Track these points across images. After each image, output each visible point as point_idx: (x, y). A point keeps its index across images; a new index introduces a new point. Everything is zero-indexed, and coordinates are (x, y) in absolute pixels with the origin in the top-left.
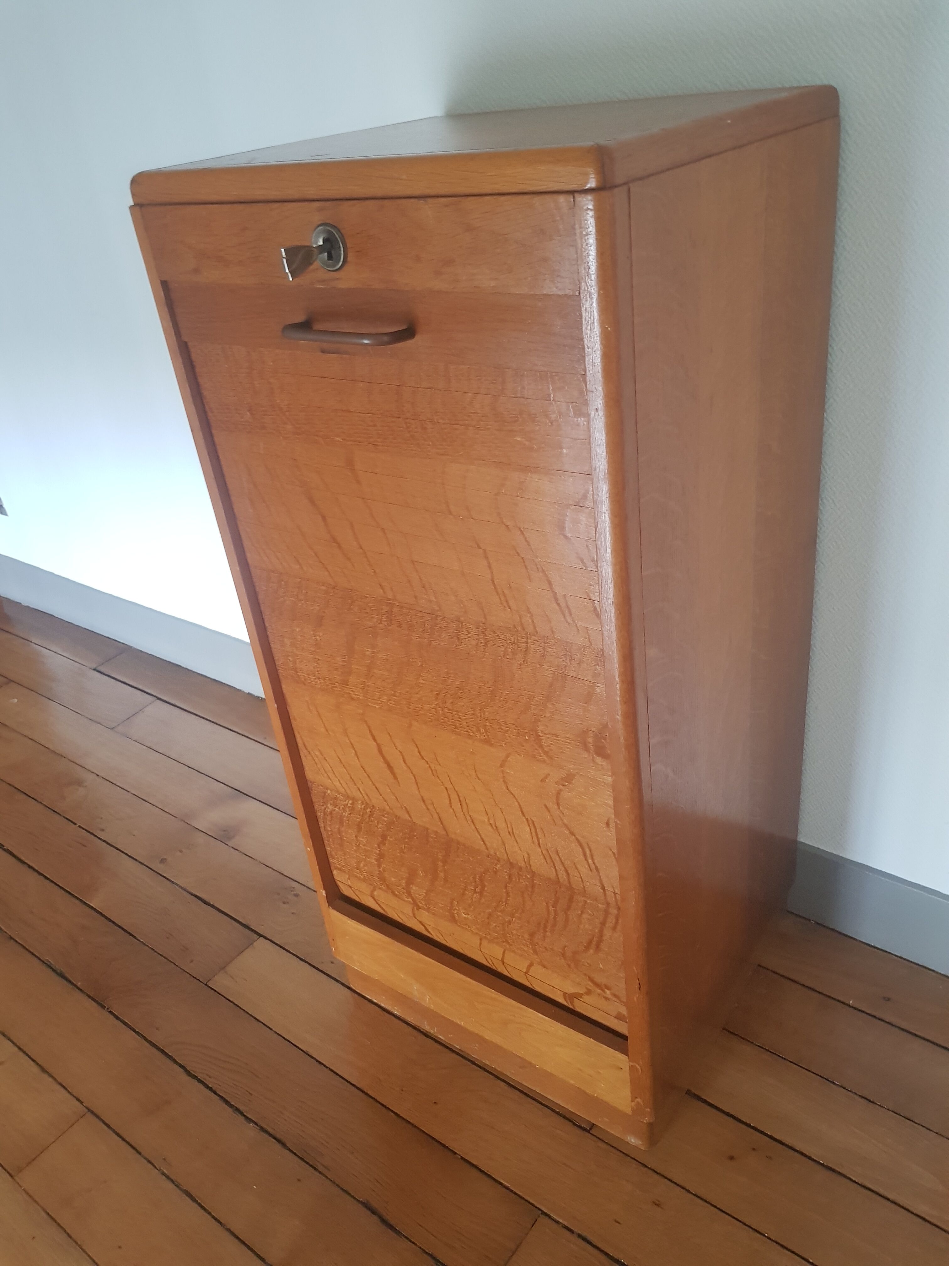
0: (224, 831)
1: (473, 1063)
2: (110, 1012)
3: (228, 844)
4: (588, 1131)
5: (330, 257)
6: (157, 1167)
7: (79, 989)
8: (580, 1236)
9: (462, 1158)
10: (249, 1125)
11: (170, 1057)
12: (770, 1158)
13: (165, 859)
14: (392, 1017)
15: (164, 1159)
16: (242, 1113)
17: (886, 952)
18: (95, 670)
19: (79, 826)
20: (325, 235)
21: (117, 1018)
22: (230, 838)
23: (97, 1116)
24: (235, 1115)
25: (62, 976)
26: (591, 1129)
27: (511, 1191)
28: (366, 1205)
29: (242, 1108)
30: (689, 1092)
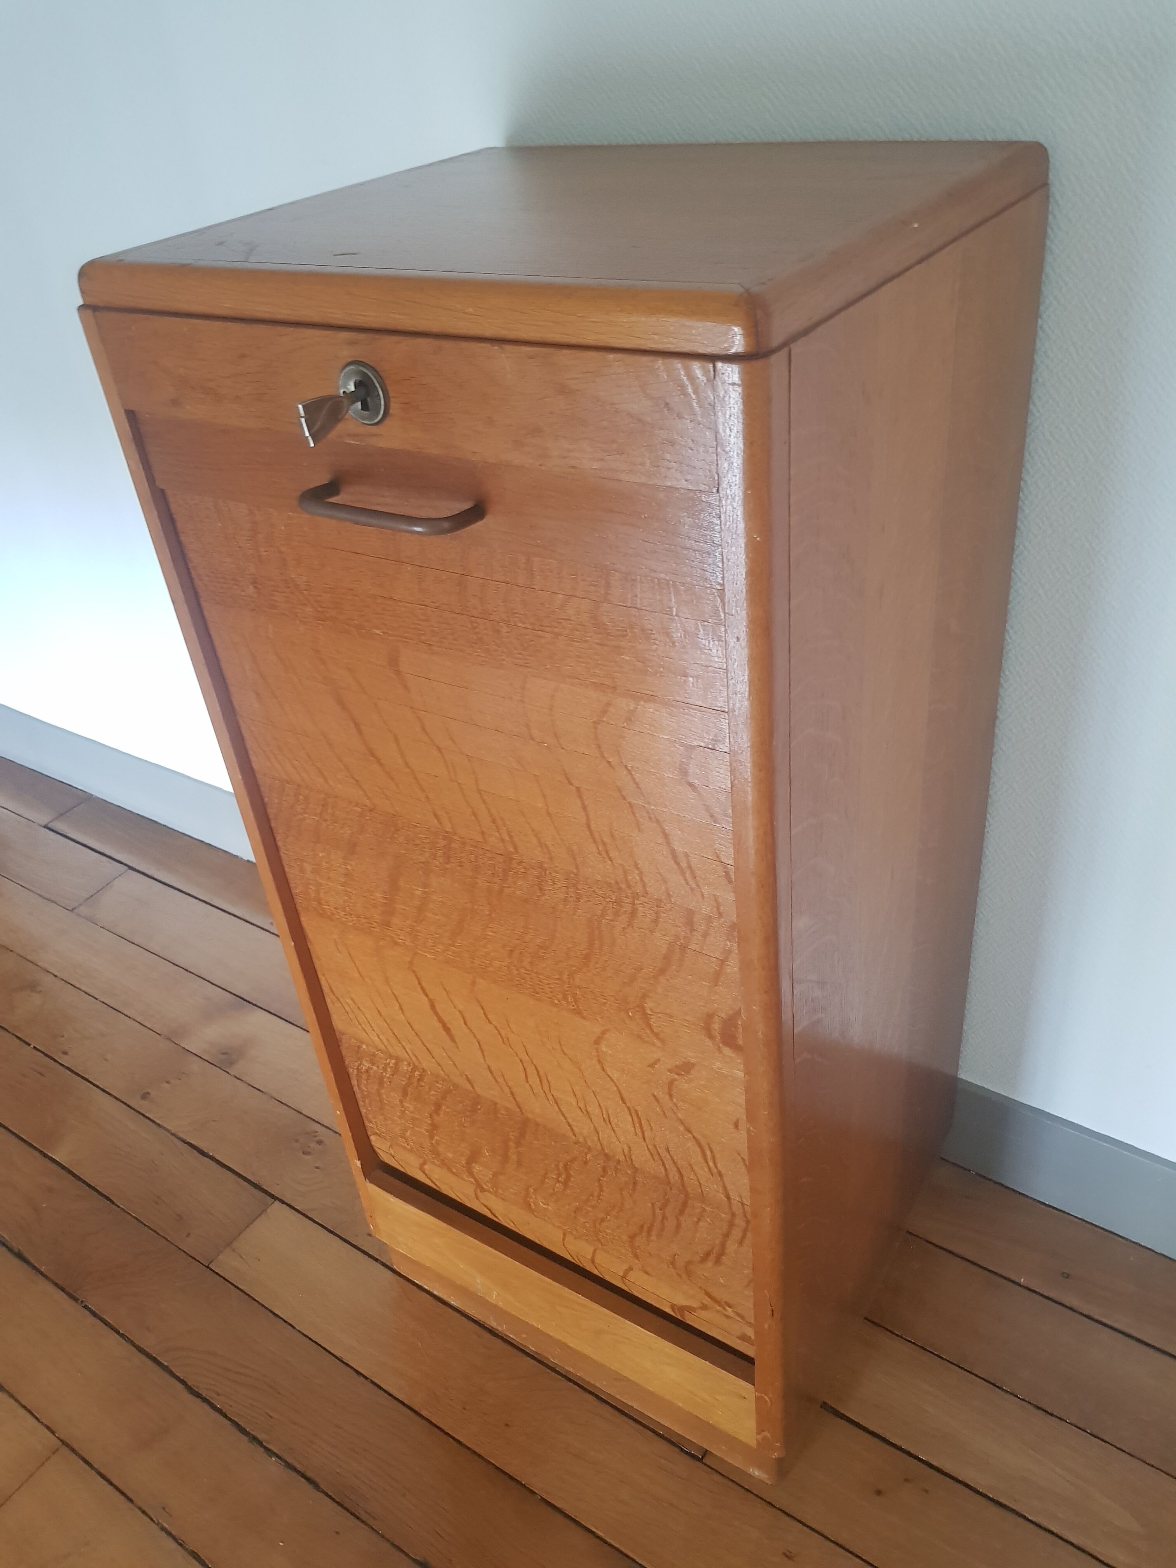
0: (224, 1054)
1: (553, 1369)
2: (86, 1307)
3: (229, 1072)
4: (700, 1460)
5: (365, 407)
6: (154, 1519)
7: (42, 1273)
9: (543, 1499)
10: (270, 1458)
11: (166, 1369)
12: (927, 1491)
13: (149, 1093)
14: (447, 1308)
15: (164, 1509)
16: (260, 1443)
17: (1064, 1212)
18: (46, 827)
19: (34, 1047)
20: (358, 378)
21: (94, 1314)
22: (232, 1063)
23: (74, 1451)
24: (252, 1446)
25: (20, 1256)
26: (703, 1457)
27: (606, 1542)
29: (261, 1436)
30: (824, 1405)
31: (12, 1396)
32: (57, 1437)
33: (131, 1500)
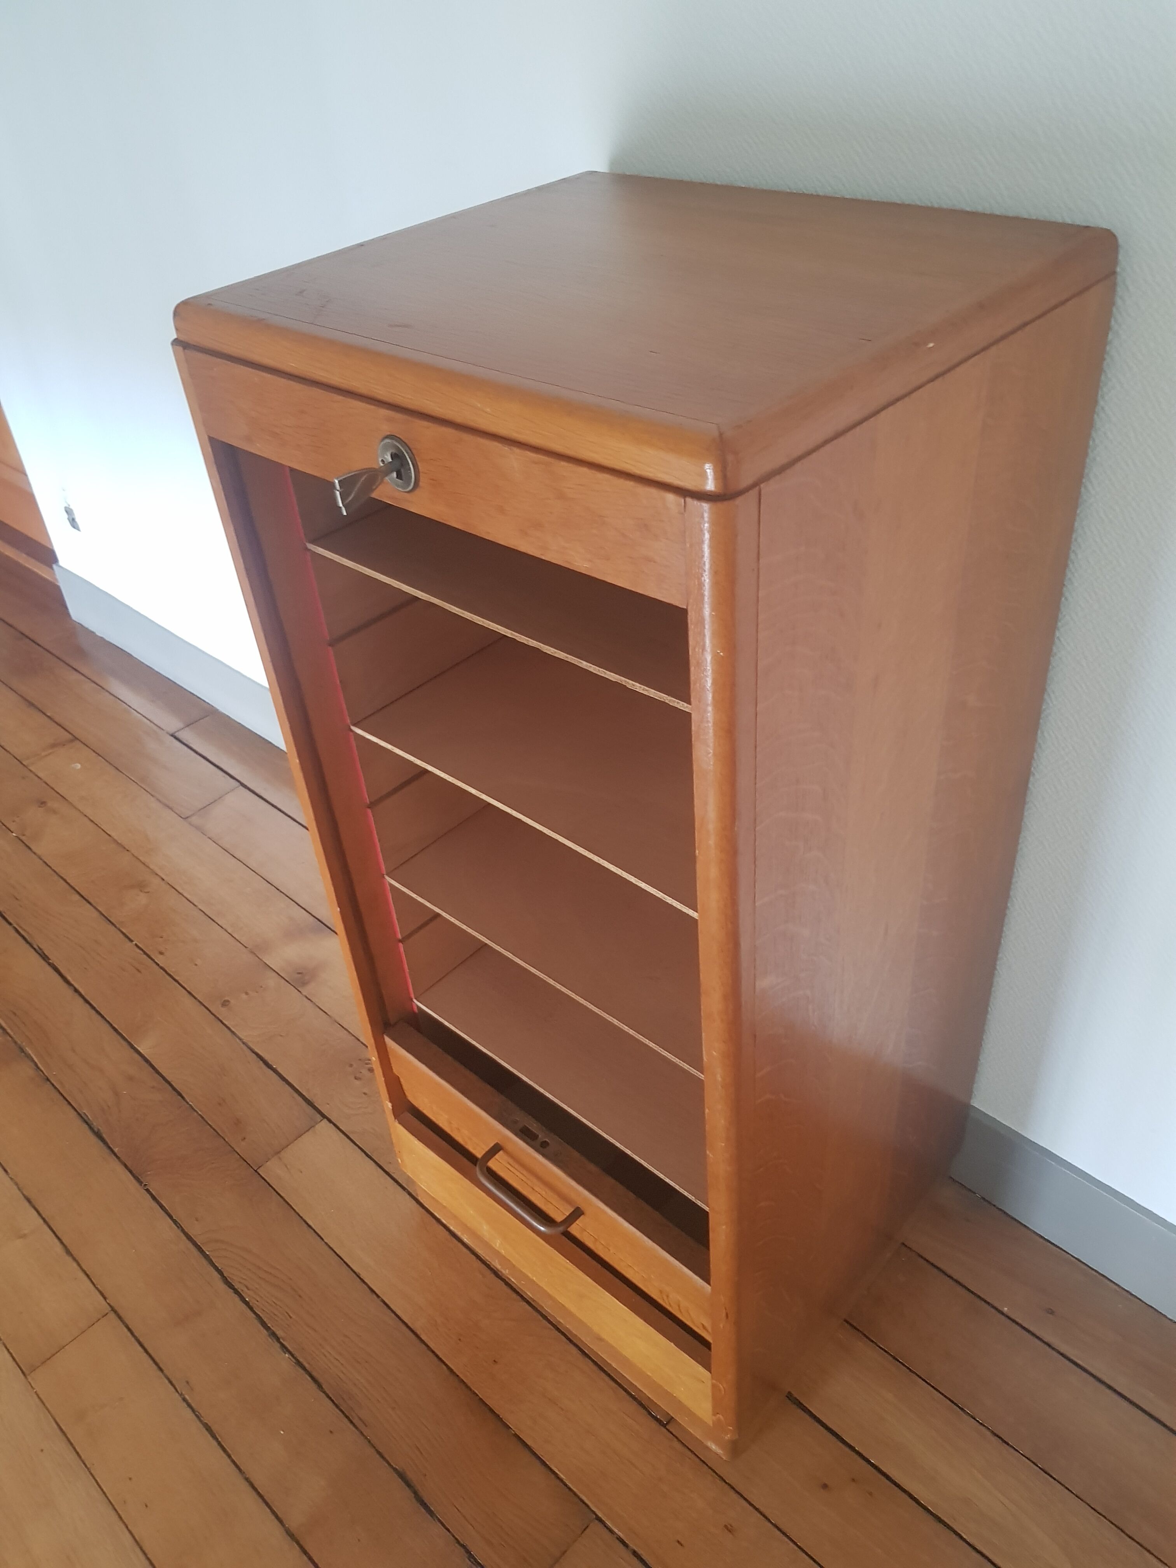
0: (299, 973)
1: (545, 1318)
2: (147, 1190)
3: (302, 991)
4: (664, 1426)
5: (399, 476)
6: (178, 1390)
7: (115, 1154)
8: (635, 1553)
9: (515, 1434)
10: (284, 1354)
11: (207, 1257)
12: (870, 1493)
13: (228, 1001)
14: (459, 1245)
15: (187, 1382)
16: (278, 1339)
17: (1061, 1249)
18: (172, 735)
19: (136, 945)
20: (394, 451)
21: (154, 1198)
22: (304, 984)
23: (120, 1318)
24: (270, 1340)
25: (98, 1135)
26: (668, 1423)
27: (566, 1485)
28: (402, 1476)
29: (280, 1333)
30: (789, 1396)
31: (75, 1259)
32: (108, 1303)
33: (161, 1370)
